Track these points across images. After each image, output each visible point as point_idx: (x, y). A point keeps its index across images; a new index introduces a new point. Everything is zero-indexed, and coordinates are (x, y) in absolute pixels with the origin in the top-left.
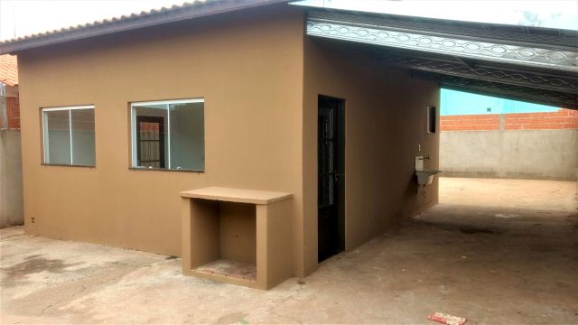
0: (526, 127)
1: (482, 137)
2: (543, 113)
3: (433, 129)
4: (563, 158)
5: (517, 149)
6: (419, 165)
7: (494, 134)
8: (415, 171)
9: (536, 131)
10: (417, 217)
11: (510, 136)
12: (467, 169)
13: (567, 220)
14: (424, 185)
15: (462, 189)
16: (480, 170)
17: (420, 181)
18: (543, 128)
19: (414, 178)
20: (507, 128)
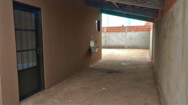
0: (134, 31)
1: (120, 34)
2: (139, 26)
3: (99, 30)
4: (145, 41)
5: (131, 39)
6: (92, 44)
7: (124, 33)
8: (90, 47)
9: (137, 32)
10: (91, 66)
11: (129, 34)
12: (115, 45)
13: (148, 65)
14: (94, 53)
15: (112, 53)
16: (119, 46)
17: (92, 51)
18: (139, 31)
19: (90, 50)
20: (128, 31)
